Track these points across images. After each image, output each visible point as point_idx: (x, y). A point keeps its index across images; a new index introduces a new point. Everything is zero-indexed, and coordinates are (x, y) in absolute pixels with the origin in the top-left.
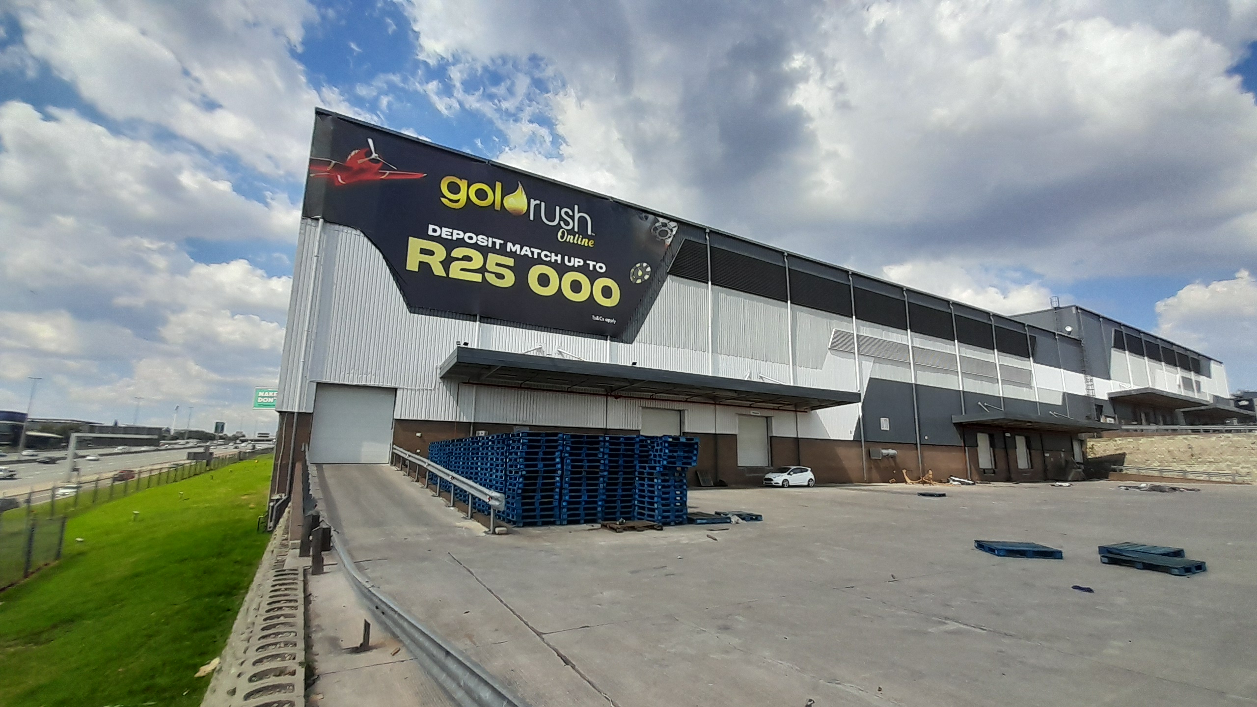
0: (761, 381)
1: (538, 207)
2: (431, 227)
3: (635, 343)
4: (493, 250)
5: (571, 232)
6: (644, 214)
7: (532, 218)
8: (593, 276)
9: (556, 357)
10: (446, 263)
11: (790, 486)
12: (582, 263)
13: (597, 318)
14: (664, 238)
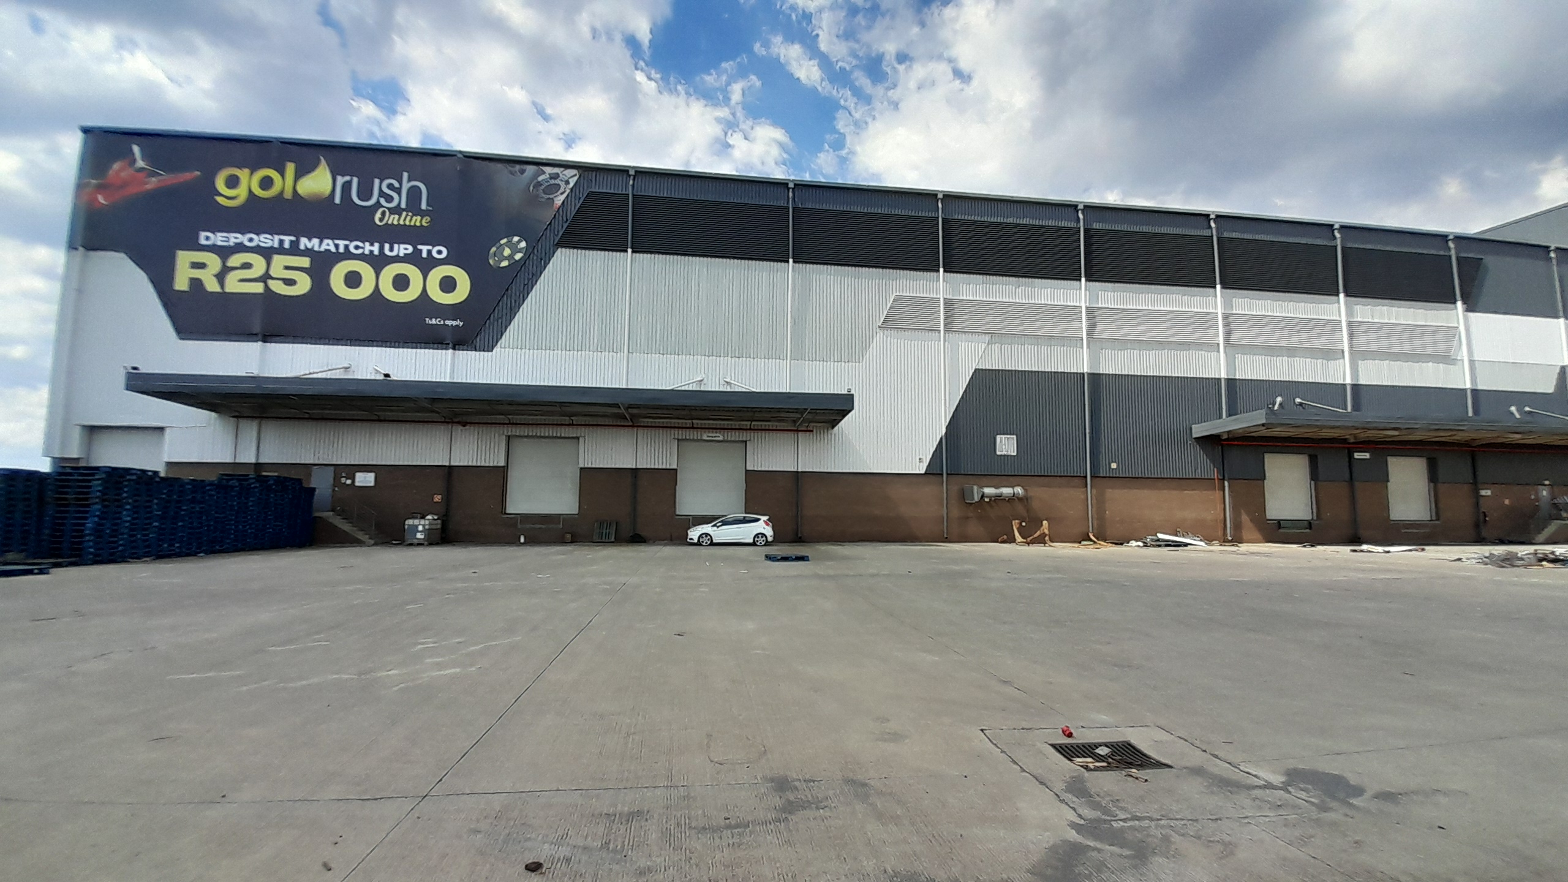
0: (729, 389)
1: (347, 186)
2: (203, 234)
3: (497, 350)
4: (281, 250)
5: (396, 210)
6: (518, 167)
7: (337, 200)
8: (426, 265)
9: (373, 378)
10: (221, 277)
12: (410, 249)
13: (434, 322)
14: (551, 196)
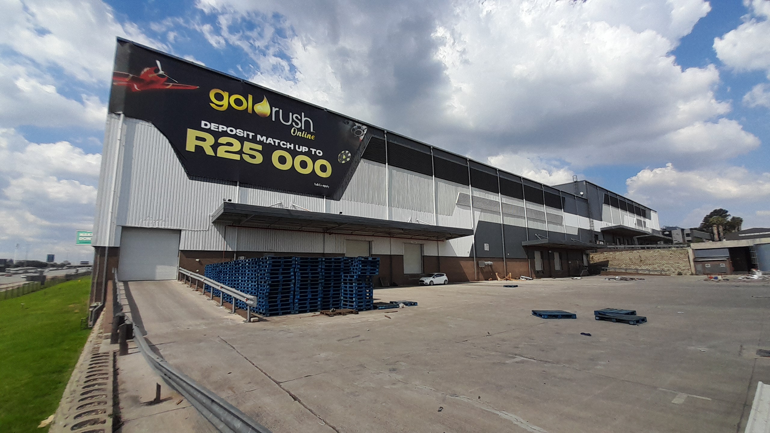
0: (418, 223)
1: (277, 113)
2: (203, 123)
3: (341, 200)
4: (247, 139)
5: (300, 130)
6: (346, 120)
7: (273, 119)
8: (315, 158)
9: (291, 209)
10: (215, 147)
11: (434, 285)
12: (307, 150)
13: (317, 185)
14: (359, 136)
